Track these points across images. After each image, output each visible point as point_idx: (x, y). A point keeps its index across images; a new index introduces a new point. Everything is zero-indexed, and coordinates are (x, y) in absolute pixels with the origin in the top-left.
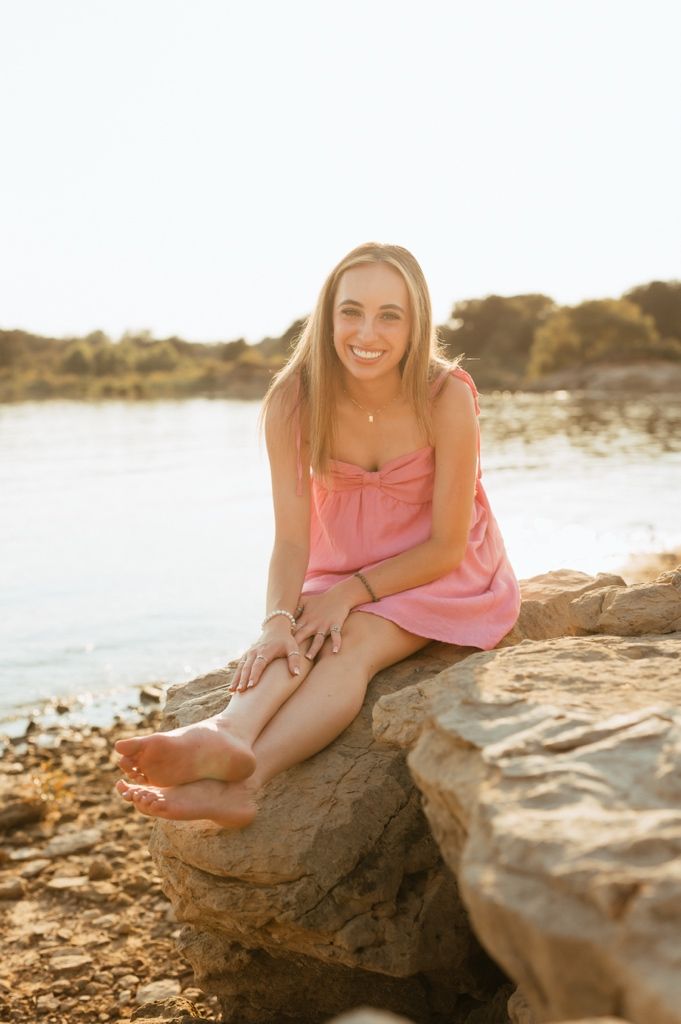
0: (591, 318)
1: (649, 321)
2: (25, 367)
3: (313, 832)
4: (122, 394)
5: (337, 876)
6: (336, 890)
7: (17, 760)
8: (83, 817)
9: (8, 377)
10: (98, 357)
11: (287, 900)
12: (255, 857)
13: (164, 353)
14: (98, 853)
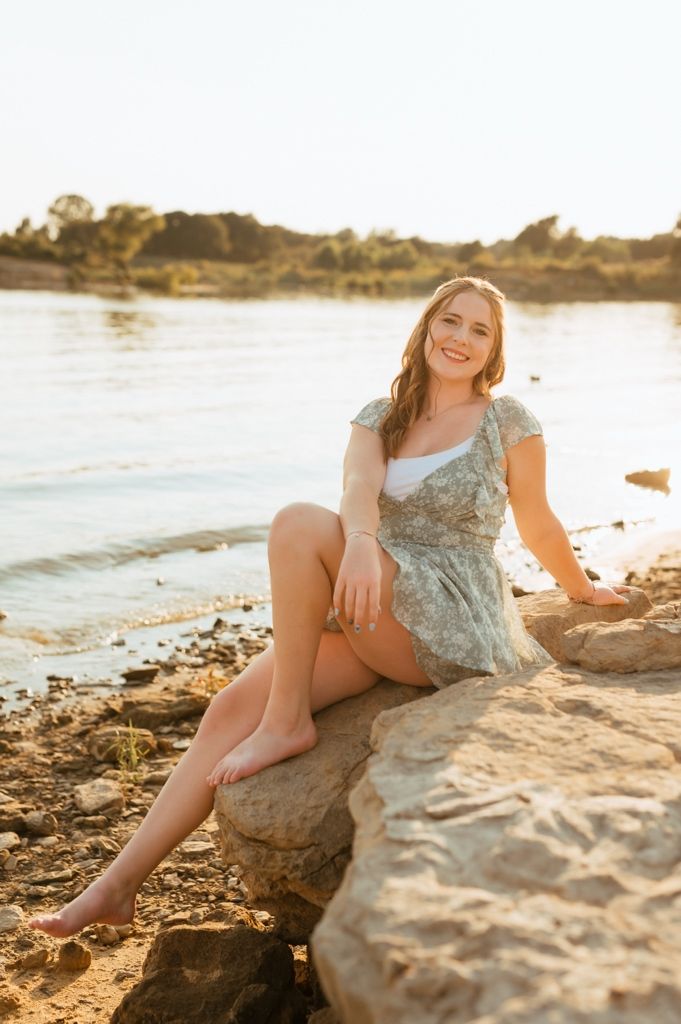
2: (282, 260)
3: (324, 811)
4: (365, 290)
5: (339, 847)
6: (338, 858)
7: (201, 655)
9: (266, 270)
10: (346, 253)
11: (296, 862)
13: (406, 252)
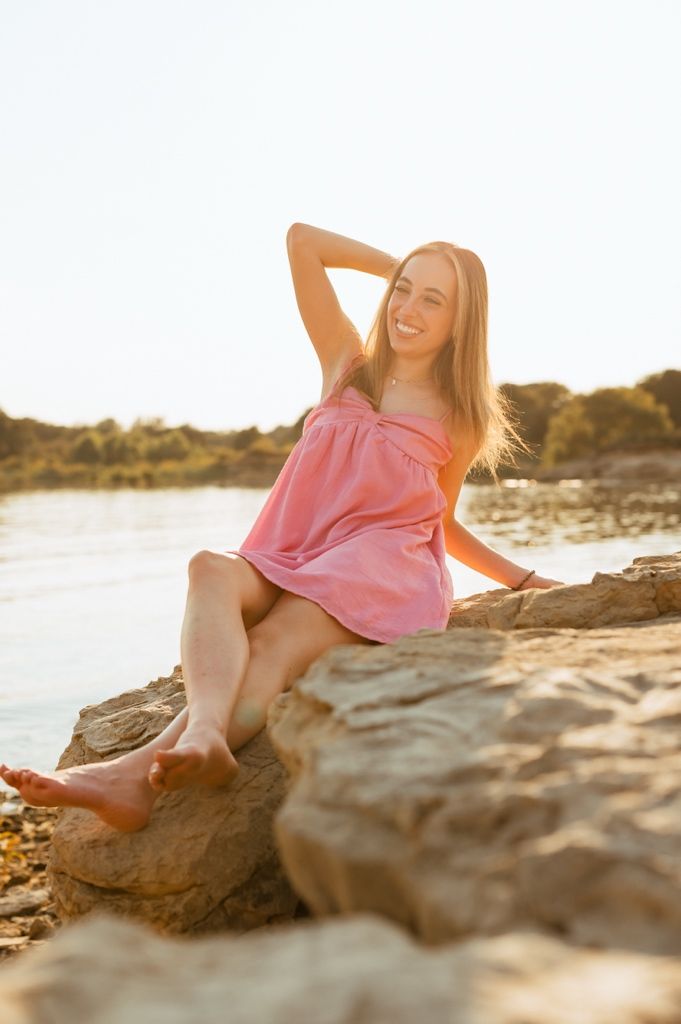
0: (605, 405)
1: (663, 410)
2: (35, 456)
3: (205, 841)
4: (133, 483)
5: (230, 886)
6: (228, 902)
8: (34, 881)
9: (17, 466)
10: (109, 445)
11: (174, 910)
12: (143, 866)
13: (176, 442)
14: (44, 913)
